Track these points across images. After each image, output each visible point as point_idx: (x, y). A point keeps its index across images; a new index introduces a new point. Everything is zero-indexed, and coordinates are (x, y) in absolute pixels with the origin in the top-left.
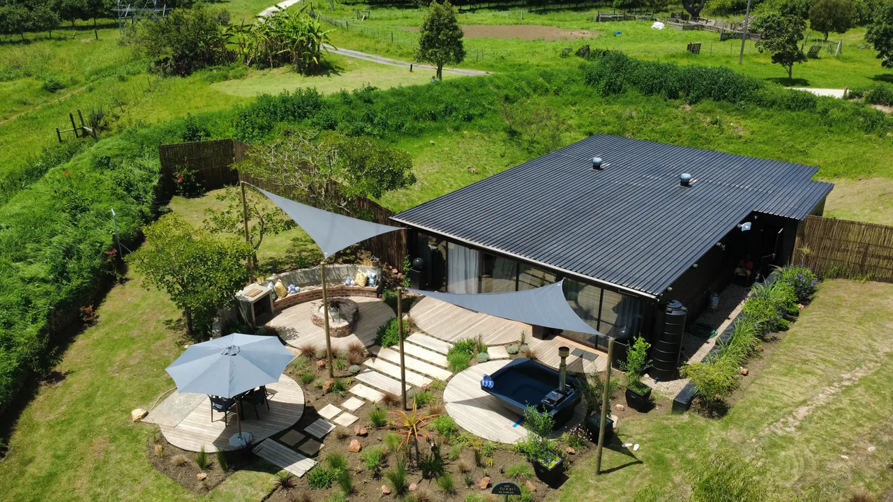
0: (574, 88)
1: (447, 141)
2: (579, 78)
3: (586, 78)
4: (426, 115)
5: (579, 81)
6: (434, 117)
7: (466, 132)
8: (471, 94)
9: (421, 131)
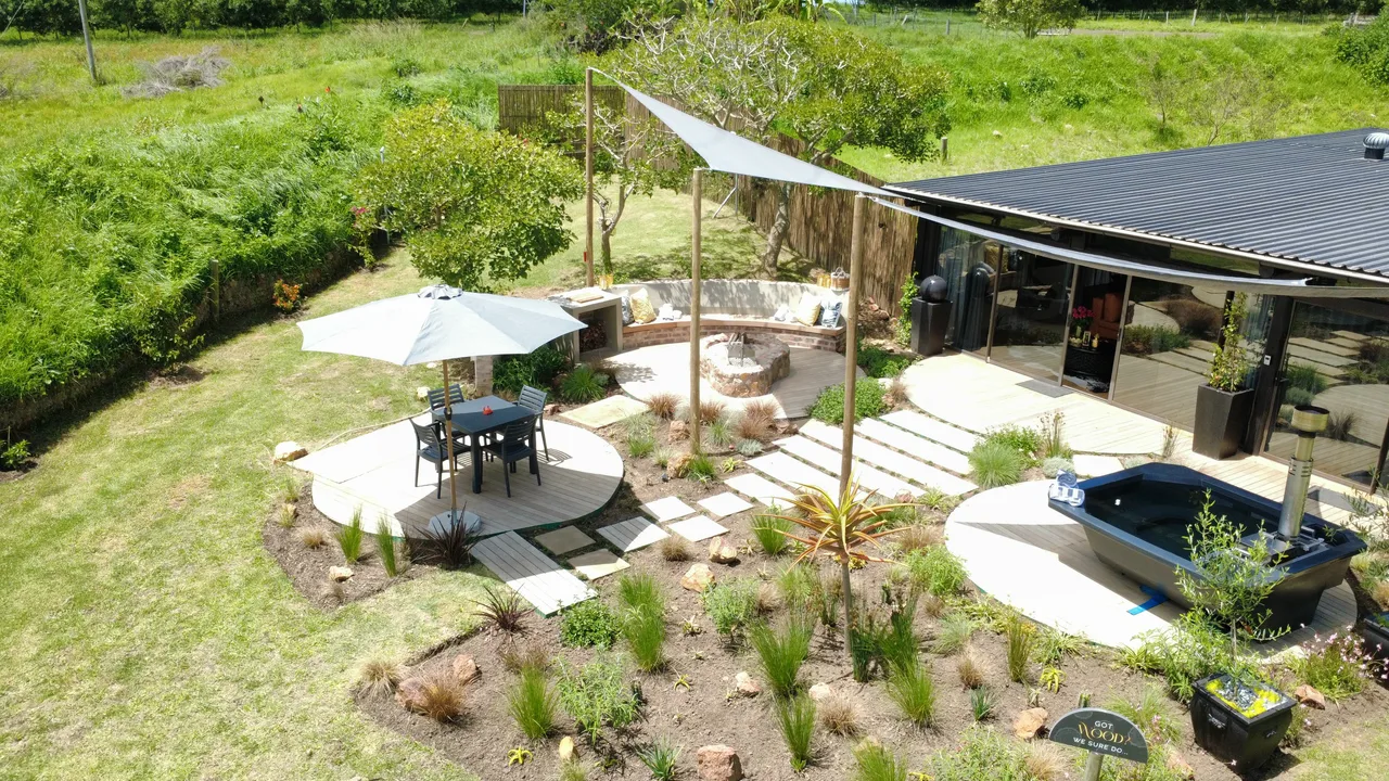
0: (1307, 68)
1: (1026, 133)
2: (1323, 51)
3: (1340, 49)
4: (991, 91)
5: (1323, 56)
6: (1006, 95)
7: (1068, 126)
8: (1088, 61)
9: (977, 116)
